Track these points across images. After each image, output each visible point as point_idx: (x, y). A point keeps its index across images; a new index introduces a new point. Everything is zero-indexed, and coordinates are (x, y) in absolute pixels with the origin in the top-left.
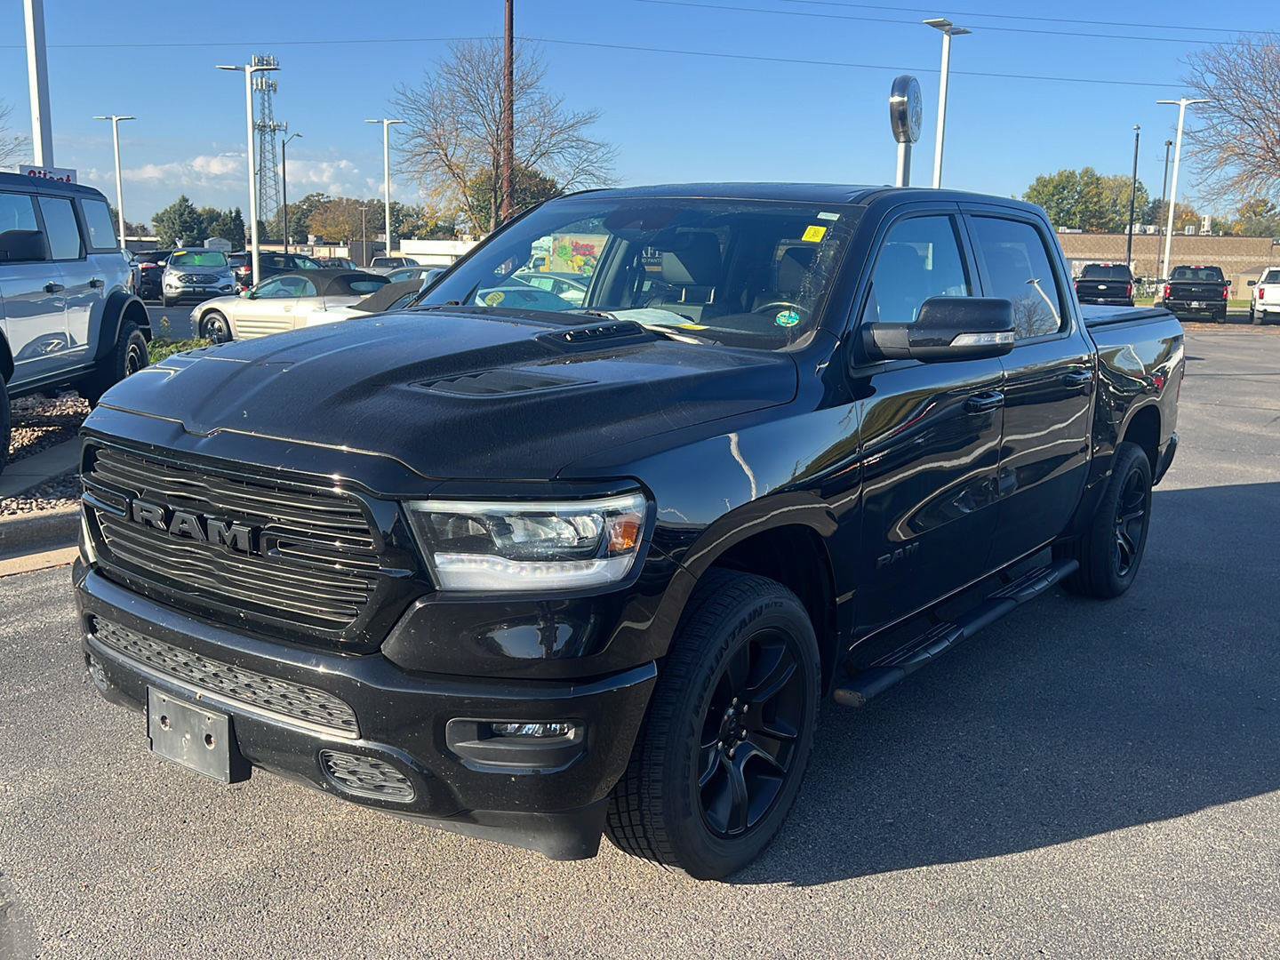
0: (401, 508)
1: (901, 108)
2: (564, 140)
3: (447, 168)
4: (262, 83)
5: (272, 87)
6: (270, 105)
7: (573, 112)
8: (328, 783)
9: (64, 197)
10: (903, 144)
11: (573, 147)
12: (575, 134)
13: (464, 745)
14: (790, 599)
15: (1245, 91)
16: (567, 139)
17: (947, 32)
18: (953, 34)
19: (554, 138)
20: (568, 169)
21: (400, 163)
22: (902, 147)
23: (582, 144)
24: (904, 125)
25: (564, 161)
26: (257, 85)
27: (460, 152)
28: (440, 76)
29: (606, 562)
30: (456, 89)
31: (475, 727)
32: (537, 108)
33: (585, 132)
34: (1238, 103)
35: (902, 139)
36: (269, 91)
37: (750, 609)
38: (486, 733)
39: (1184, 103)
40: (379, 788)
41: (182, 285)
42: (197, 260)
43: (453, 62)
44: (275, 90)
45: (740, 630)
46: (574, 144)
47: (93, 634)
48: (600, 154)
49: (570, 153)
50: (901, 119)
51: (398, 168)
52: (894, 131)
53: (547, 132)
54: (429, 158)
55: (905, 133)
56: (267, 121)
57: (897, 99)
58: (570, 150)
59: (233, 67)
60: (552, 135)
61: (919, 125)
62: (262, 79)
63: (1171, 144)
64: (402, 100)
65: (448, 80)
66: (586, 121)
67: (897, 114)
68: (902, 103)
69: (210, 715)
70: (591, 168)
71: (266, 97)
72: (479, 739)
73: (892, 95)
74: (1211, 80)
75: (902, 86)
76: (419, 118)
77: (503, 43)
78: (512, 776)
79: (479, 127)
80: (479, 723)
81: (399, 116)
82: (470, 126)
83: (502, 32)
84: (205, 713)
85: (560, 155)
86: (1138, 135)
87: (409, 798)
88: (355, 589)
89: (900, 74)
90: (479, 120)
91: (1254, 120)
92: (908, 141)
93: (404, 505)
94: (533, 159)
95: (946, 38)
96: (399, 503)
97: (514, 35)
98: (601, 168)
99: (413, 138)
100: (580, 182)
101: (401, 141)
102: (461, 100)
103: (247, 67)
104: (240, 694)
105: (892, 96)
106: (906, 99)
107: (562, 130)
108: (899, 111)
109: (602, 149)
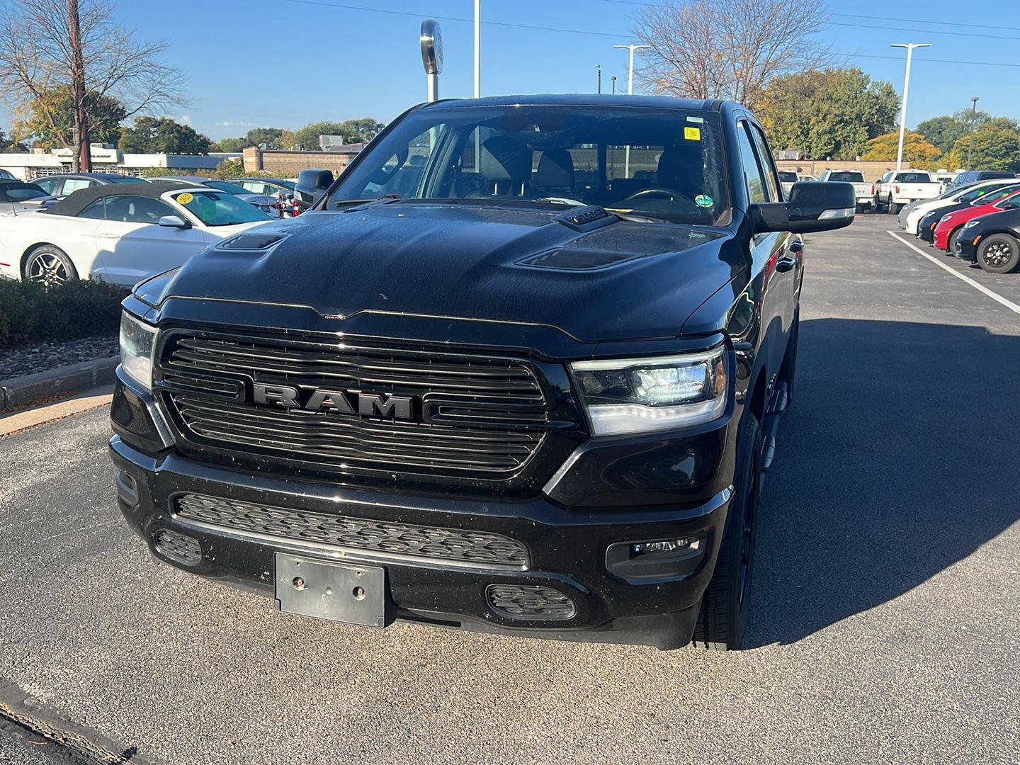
0: (566, 369)
1: (429, 45)
2: (138, 65)
3: (28, 88)
7: (145, 41)
8: (491, 613)
10: (432, 75)
11: (146, 71)
12: (149, 60)
13: (619, 565)
15: (671, 40)
16: (141, 64)
19: (129, 63)
20: (143, 90)
22: (431, 77)
23: (155, 69)
24: (432, 59)
25: (139, 83)
27: (40, 74)
29: (713, 402)
30: (31, 17)
31: (628, 549)
32: (112, 37)
33: (157, 59)
34: (668, 49)
39: (632, 48)
40: (540, 611)
46: (147, 68)
47: (177, 514)
48: (171, 77)
49: (145, 77)
50: (430, 53)
52: (425, 64)
53: (122, 58)
54: (11, 78)
55: (433, 65)
57: (425, 38)
58: (144, 73)
60: (128, 60)
61: (442, 60)
63: (615, 79)
65: (23, 10)
66: (159, 49)
67: (426, 51)
68: (430, 42)
69: (359, 569)
70: (163, 90)
72: (630, 559)
74: (649, 32)
75: (429, 28)
78: (658, 585)
79: (57, 52)
82: (47, 51)
84: (353, 569)
85: (136, 78)
86: (600, 71)
87: (570, 615)
88: (511, 442)
89: (425, 19)
91: (678, 62)
92: (435, 73)
93: (568, 366)
94: (111, 81)
96: (564, 365)
98: (173, 89)
100: (155, 102)
102: (38, 28)
104: (389, 547)
105: (422, 36)
106: (433, 39)
107: (136, 57)
108: (428, 48)
109: (174, 73)
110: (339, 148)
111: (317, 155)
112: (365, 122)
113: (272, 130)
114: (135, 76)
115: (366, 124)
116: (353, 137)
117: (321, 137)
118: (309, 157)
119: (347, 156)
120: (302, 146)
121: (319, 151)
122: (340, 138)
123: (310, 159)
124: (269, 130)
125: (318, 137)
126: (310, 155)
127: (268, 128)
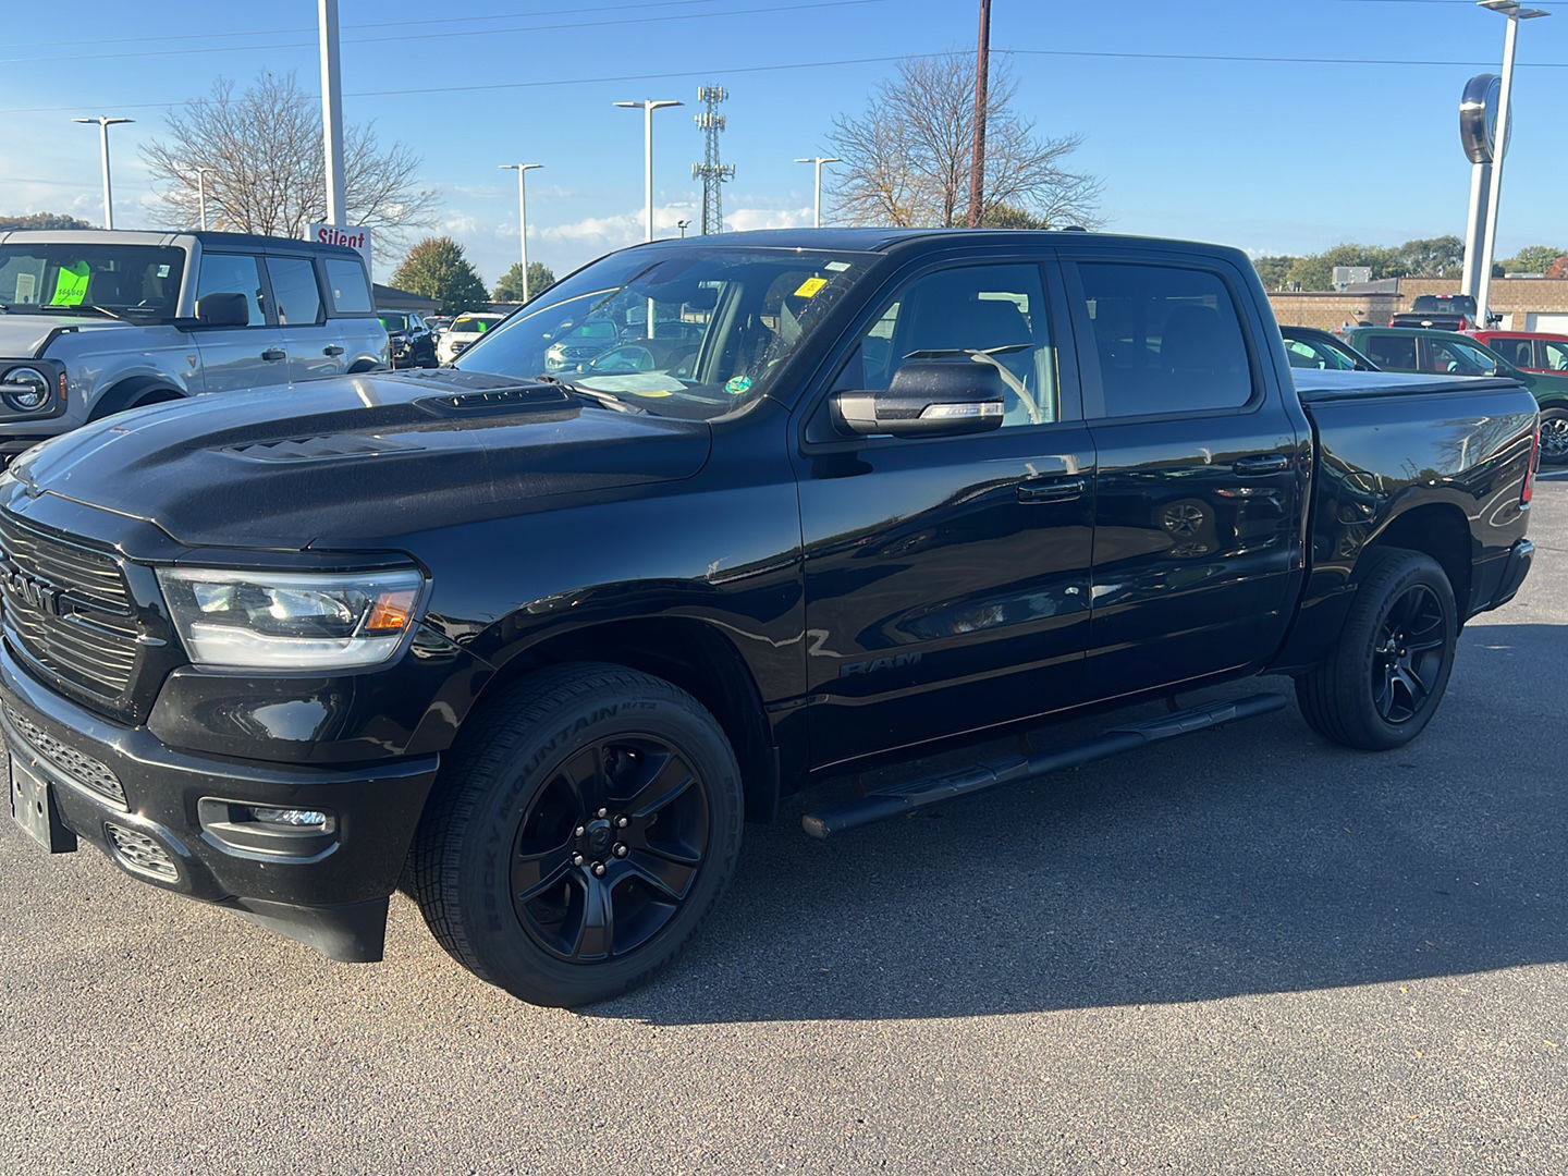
0: (154, 572)
1: (1476, 117)
2: (1035, 175)
3: (889, 214)
4: (708, 119)
5: (720, 124)
6: (716, 145)
7: (1047, 138)
9: (304, 258)
10: (1480, 165)
11: (1045, 182)
12: (1049, 166)
13: (218, 827)
14: (674, 702)
16: (1038, 173)
17: (1511, 16)
18: (1521, 17)
19: (1023, 172)
20: (1040, 210)
21: (835, 210)
22: (1477, 169)
23: (1057, 178)
24: (1480, 140)
25: (1035, 201)
26: (703, 122)
27: (906, 194)
28: (887, 103)
29: (364, 641)
30: (905, 117)
31: (225, 808)
33: (1061, 163)
35: (1478, 159)
36: (716, 128)
37: (597, 708)
38: (240, 815)
40: (154, 866)
41: (565, 358)
42: (585, 331)
43: (900, 83)
44: (723, 128)
45: (576, 730)
46: (1047, 179)
48: (1080, 190)
49: (1042, 190)
50: (1476, 133)
51: (833, 215)
52: (1468, 151)
53: (1014, 163)
55: (1482, 150)
56: (712, 164)
57: (1470, 106)
58: (1043, 186)
59: (632, 104)
60: (1021, 168)
62: (708, 114)
64: (840, 134)
65: (895, 107)
66: (1064, 149)
67: (1469, 126)
68: (1477, 112)
69: (38, 782)
70: (1069, 207)
71: (712, 135)
72: (231, 821)
73: (1464, 100)
75: (1479, 88)
76: (859, 155)
77: (975, 58)
78: (262, 863)
79: (932, 162)
80: (229, 804)
81: (835, 154)
82: (920, 162)
83: (977, 45)
84: (36, 780)
85: (1029, 193)
87: (172, 879)
89: (1476, 73)
90: (931, 154)
92: (1485, 161)
93: (158, 572)
94: (995, 198)
95: (1511, 24)
96: (153, 569)
97: (990, 48)
98: (1082, 206)
99: (853, 178)
101: (839, 183)
102: (910, 131)
103: (647, 103)
105: (1464, 102)
106: (1483, 105)
107: (1034, 161)
108: (1473, 122)
109: (1083, 184)
110: (1363, 286)
111: (1317, 299)
112: (1441, 244)
113: (1284, 260)
114: (1029, 189)
115: (1444, 247)
116: (1390, 269)
117: (1335, 270)
118: (1302, 302)
119: (1367, 299)
120: (1298, 285)
121: (1330, 292)
122: (1367, 271)
123: (1304, 305)
124: (1281, 260)
125: (1331, 270)
126: (1305, 299)
127: (1278, 257)
